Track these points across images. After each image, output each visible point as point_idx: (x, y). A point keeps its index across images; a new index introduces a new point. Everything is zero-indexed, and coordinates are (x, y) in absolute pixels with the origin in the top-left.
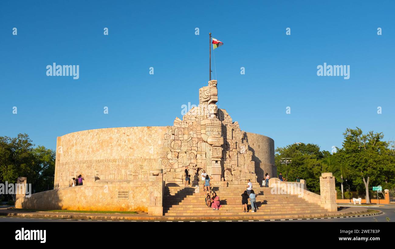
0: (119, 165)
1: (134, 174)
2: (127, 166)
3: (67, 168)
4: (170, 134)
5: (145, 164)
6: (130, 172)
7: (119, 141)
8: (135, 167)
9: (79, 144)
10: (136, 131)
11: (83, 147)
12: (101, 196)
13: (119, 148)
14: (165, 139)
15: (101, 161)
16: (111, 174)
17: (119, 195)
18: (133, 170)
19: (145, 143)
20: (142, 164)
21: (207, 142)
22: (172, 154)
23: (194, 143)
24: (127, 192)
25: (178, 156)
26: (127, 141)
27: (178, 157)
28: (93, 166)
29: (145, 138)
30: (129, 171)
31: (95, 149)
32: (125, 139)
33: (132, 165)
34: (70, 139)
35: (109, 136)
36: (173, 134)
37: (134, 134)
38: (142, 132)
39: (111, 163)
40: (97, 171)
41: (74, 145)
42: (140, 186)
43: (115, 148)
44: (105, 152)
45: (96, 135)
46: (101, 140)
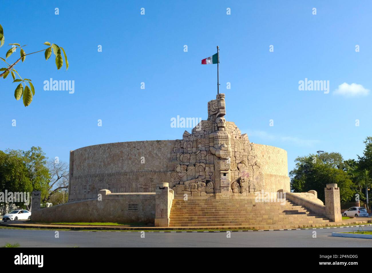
0: (129, 178)
1: (144, 187)
2: (137, 179)
3: (80, 181)
4: (179, 147)
5: (155, 177)
6: (141, 185)
7: (130, 155)
8: (146, 180)
9: (92, 158)
10: (146, 145)
11: (95, 161)
12: (112, 209)
13: (130, 162)
14: (174, 153)
15: (113, 174)
16: (122, 187)
17: (129, 207)
18: (143, 183)
19: (155, 156)
20: (152, 177)
21: (215, 155)
22: (181, 167)
23: (203, 155)
24: (137, 205)
25: (187, 169)
26: (137, 155)
27: (187, 171)
28: (104, 180)
29: (155, 152)
30: (139, 184)
31: (106, 163)
32: (135, 153)
33: (143, 178)
34: (83, 153)
35: (120, 150)
36: (181, 148)
37: (144, 148)
38: (152, 146)
39: (122, 177)
40: (109, 185)
41: (86, 159)
42: (149, 198)
43: (126, 162)
44: (116, 166)
45: (108, 149)
46: (113, 154)
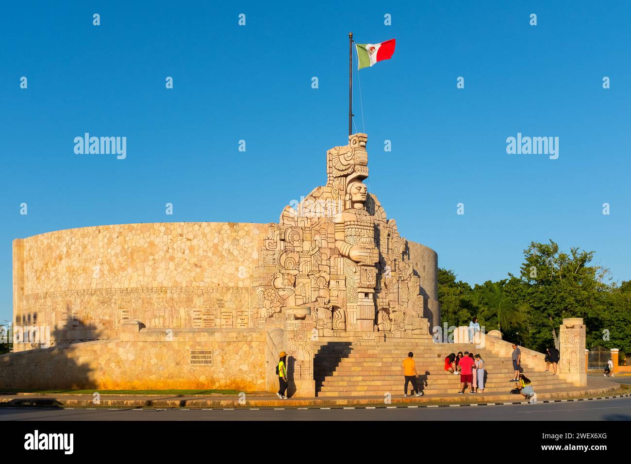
0: (172, 299)
1: (205, 317)
2: (189, 300)
3: (49, 304)
4: (275, 239)
5: (228, 297)
6: (197, 313)
7: (170, 251)
8: (208, 302)
9: (78, 256)
10: (206, 231)
11: (86, 260)
12: (154, 361)
13: (172, 265)
14: (267, 250)
15: (134, 290)
16: (155, 317)
17: (193, 357)
18: (203, 310)
19: (226, 256)
20: (222, 298)
21: (349, 257)
22: (284, 279)
23: (324, 257)
24: (210, 352)
25: (295, 283)
26: (187, 252)
27: (295, 286)
28: (113, 301)
29: (226, 246)
30: (194, 311)
31: (116, 266)
32: (183, 246)
33: (202, 299)
34: (53, 244)
35: (148, 240)
36: (281, 240)
37: (201, 237)
38: (220, 234)
39: (155, 296)
40: (124, 312)
41: (64, 257)
42: (235, 339)
43: (162, 265)
44: (141, 272)
45: (118, 237)
46: (130, 249)
